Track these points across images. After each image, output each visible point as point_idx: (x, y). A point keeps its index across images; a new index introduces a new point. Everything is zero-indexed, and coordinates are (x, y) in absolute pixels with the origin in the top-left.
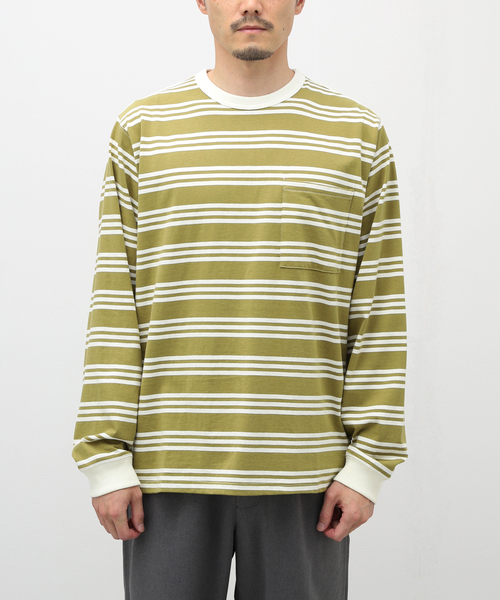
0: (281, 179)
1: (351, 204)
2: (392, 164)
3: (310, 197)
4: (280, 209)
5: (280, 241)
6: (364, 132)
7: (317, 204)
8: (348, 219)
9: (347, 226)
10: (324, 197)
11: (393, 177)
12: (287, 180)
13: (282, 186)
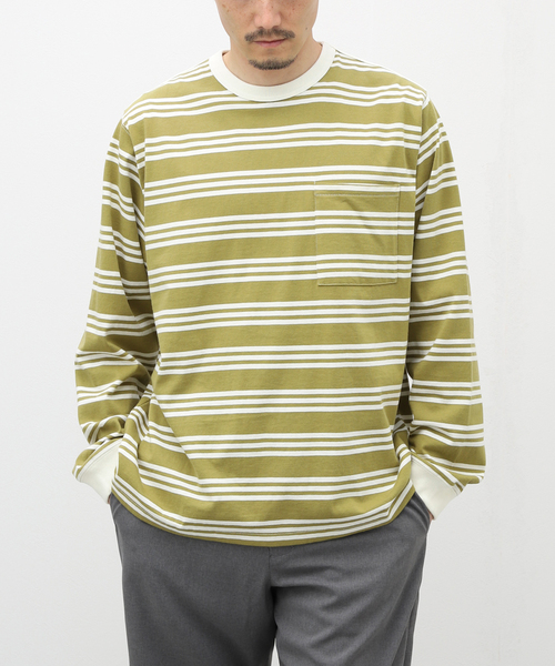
0: (312, 183)
1: (399, 201)
2: (446, 144)
3: (346, 200)
4: (313, 218)
5: (315, 255)
6: (407, 114)
7: (355, 208)
8: (399, 219)
9: (399, 227)
10: (363, 199)
11: (448, 158)
12: (318, 183)
13: (313, 191)
